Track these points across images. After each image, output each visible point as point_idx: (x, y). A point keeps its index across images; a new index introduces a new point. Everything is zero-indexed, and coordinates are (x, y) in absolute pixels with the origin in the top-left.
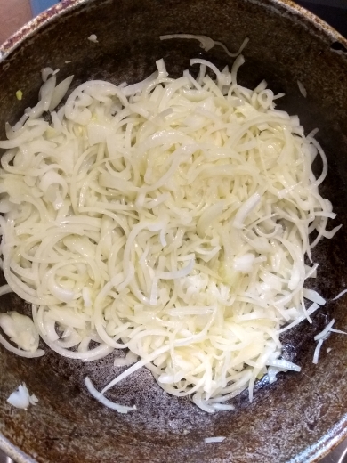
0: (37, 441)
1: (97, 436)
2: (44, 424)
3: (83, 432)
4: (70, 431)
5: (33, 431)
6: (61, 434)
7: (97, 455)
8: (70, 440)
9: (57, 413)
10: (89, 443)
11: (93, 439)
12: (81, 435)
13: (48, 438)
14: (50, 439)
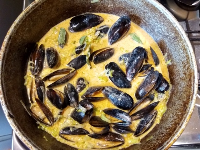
0: (179, 41)
1: (158, 32)
2: (173, 44)
3: (162, 35)
4: (166, 38)
5: (178, 44)
6: (170, 39)
7: (163, 27)
8: (168, 36)
9: (166, 45)
10: (162, 31)
11: (160, 32)
12: (163, 35)
13: (175, 40)
14: (174, 39)
